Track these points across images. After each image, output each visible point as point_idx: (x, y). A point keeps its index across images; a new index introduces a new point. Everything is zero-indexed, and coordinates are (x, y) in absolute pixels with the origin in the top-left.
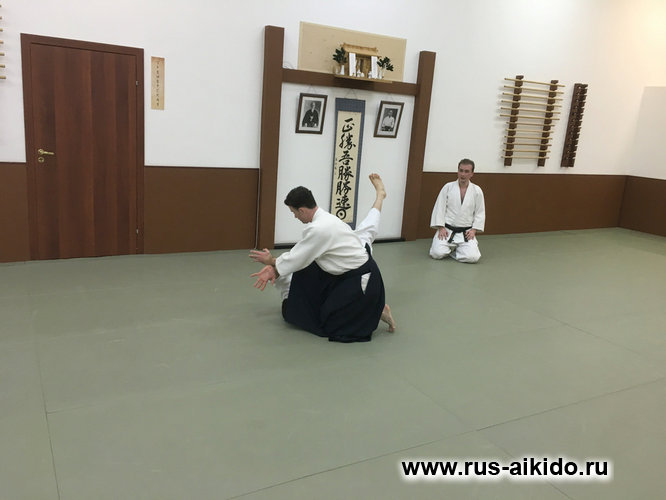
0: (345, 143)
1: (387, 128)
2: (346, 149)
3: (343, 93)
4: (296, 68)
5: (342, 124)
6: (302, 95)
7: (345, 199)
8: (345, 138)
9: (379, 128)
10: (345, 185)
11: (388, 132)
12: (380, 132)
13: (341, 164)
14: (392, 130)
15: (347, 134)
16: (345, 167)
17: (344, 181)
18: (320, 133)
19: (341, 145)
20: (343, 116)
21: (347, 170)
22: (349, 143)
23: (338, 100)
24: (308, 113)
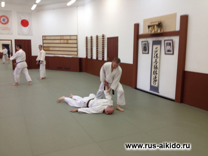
0: (156, 57)
1: (169, 51)
2: (156, 59)
3: (155, 39)
5: (154, 50)
6: (142, 42)
7: (156, 77)
8: (156, 54)
9: (166, 51)
10: (156, 72)
11: (170, 52)
12: (167, 53)
13: (154, 64)
14: (171, 51)
15: (156, 53)
16: (156, 65)
17: (155, 70)
19: (154, 57)
20: (155, 47)
21: (156, 66)
22: (157, 56)
23: (153, 41)
24: (144, 48)
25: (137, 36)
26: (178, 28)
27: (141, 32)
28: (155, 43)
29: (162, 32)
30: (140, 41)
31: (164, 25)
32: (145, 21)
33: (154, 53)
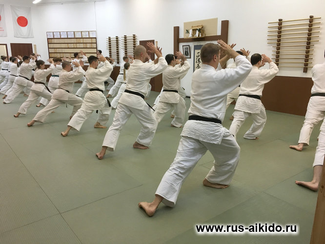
2: (198, 63)
3: (197, 43)
4: (183, 37)
5: (196, 54)
6: (183, 46)
15: (198, 58)
18: (190, 58)
19: (196, 62)
20: (197, 51)
22: (199, 61)
23: (195, 46)
24: (185, 51)
25: (177, 41)
26: (219, 33)
27: (182, 35)
28: (196, 48)
29: (204, 36)
30: (181, 45)
31: (205, 29)
32: (185, 24)
33: (196, 58)
